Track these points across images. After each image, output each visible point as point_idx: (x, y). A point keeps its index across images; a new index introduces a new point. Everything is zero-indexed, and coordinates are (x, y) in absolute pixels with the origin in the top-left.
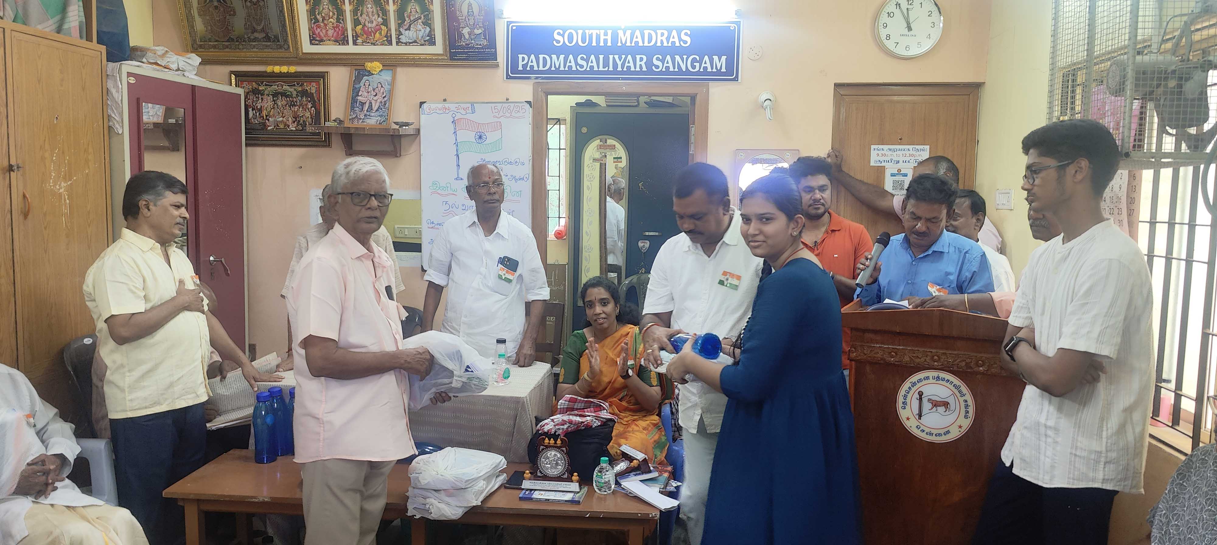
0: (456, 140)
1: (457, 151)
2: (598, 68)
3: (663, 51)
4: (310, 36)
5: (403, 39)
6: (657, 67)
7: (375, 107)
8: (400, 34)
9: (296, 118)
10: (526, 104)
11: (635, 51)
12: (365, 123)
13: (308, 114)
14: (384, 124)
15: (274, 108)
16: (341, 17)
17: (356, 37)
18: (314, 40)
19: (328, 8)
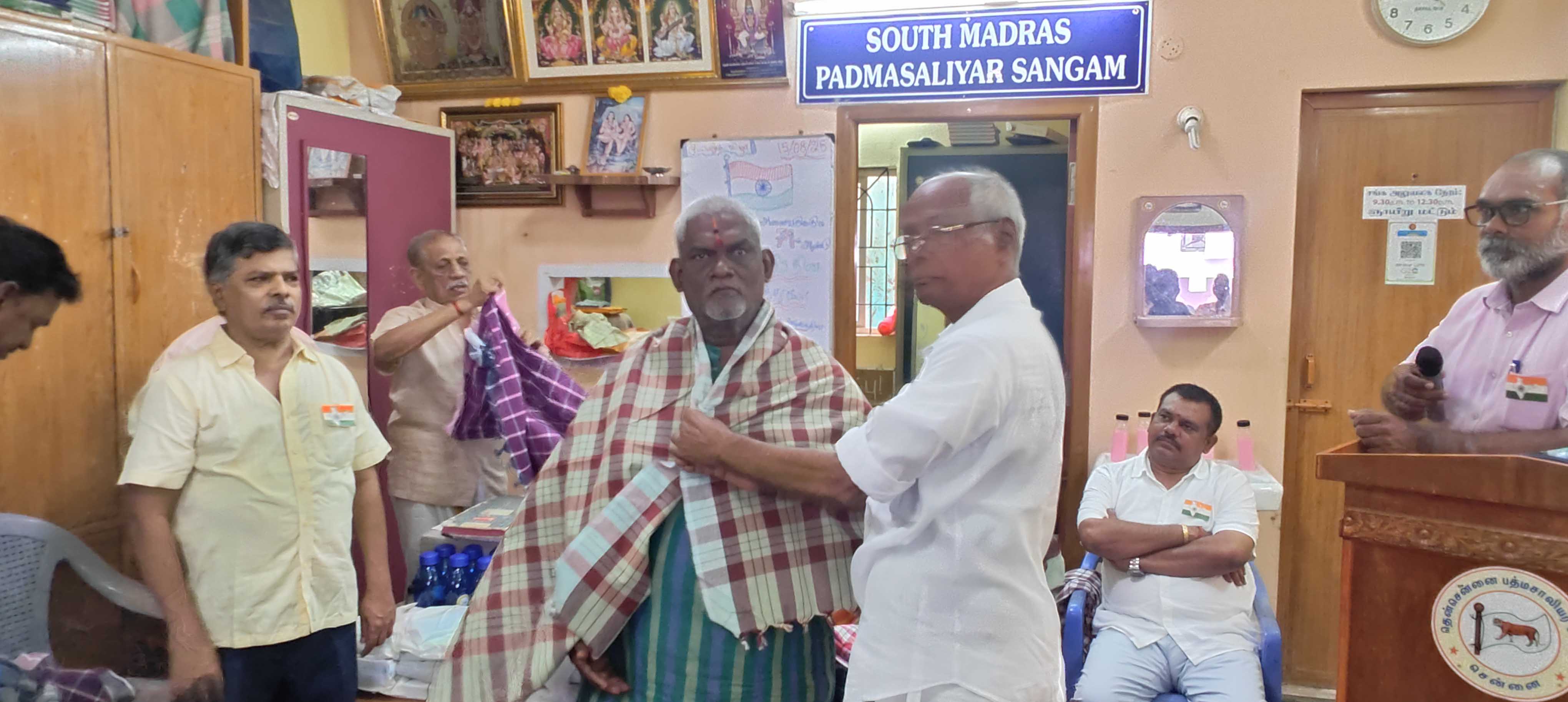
2: (931, 80)
3: (1029, 53)
4: (538, 54)
5: (659, 52)
6: (1019, 76)
7: (620, 148)
8: (654, 45)
9: (520, 167)
10: (826, 138)
11: (985, 54)
12: (607, 172)
13: (535, 162)
14: (631, 172)
15: (493, 155)
16: (577, 27)
17: (596, 53)
18: (544, 60)
19: (561, 16)
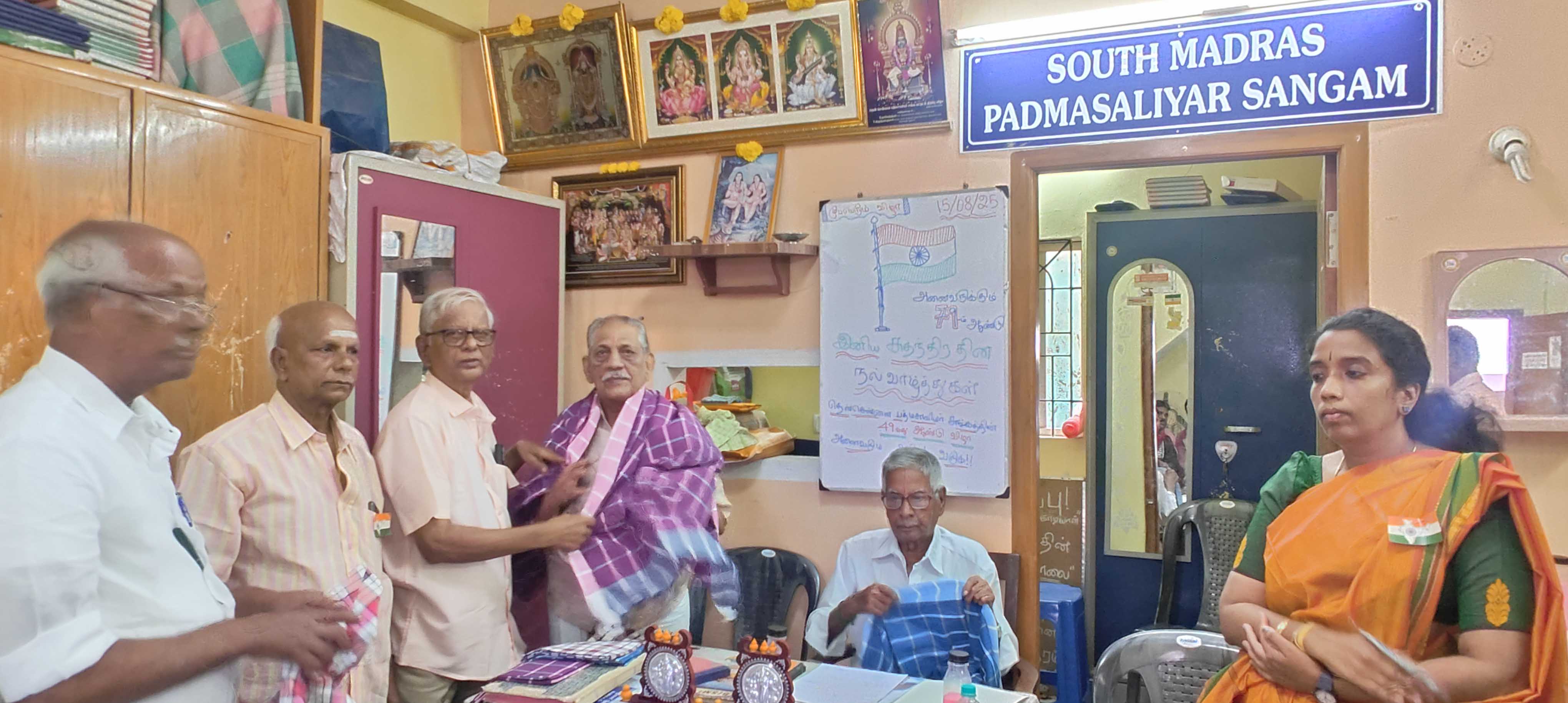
0: (878, 261)
1: (880, 281)
2: (1133, 113)
3: (1265, 70)
4: (657, 111)
5: (794, 100)
6: (1253, 102)
8: (789, 91)
9: (638, 241)
10: (997, 191)
11: (1206, 76)
12: (731, 242)
13: (653, 234)
14: (761, 240)
15: (608, 228)
16: (701, 76)
17: (723, 104)
18: (664, 116)
19: (684, 65)
